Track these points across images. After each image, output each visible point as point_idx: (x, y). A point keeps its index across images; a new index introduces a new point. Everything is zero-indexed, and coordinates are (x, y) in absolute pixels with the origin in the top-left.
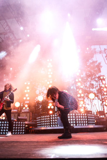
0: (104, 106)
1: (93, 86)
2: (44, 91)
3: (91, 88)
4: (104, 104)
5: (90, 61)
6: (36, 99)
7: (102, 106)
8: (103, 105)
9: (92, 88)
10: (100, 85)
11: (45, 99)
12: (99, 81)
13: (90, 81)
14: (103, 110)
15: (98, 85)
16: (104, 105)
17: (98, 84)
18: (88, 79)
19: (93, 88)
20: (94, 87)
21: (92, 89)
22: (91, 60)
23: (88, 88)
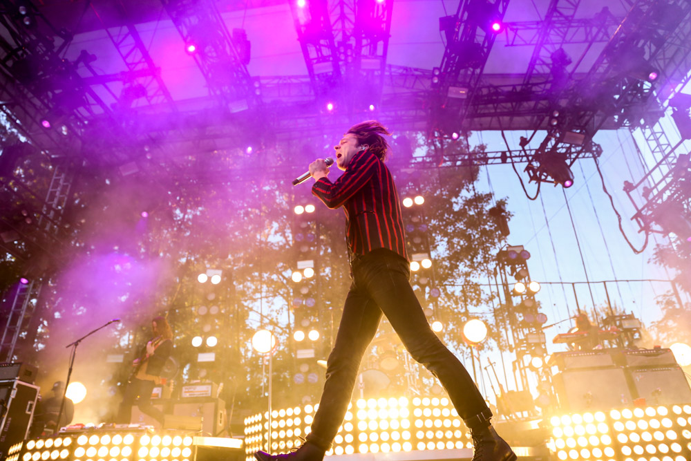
0: (527, 370)
1: (479, 295)
2: (279, 316)
3: (472, 300)
4: (526, 364)
5: (464, 193)
6: (247, 351)
7: (518, 372)
8: (521, 370)
9: (474, 302)
10: (505, 285)
11: (282, 348)
12: (502, 271)
13: (467, 274)
14: (521, 389)
15: (501, 288)
16: (524, 368)
17: (499, 282)
18: (457, 267)
19: (479, 301)
20: (483, 296)
21: (476, 305)
22: (468, 190)
23: (456, 303)
